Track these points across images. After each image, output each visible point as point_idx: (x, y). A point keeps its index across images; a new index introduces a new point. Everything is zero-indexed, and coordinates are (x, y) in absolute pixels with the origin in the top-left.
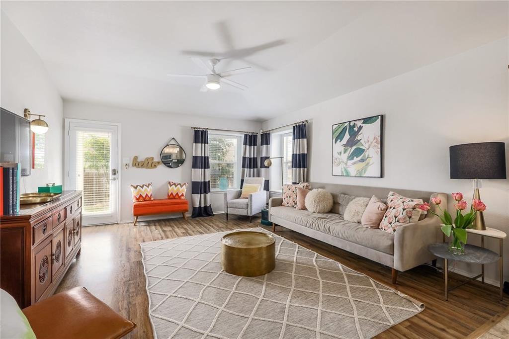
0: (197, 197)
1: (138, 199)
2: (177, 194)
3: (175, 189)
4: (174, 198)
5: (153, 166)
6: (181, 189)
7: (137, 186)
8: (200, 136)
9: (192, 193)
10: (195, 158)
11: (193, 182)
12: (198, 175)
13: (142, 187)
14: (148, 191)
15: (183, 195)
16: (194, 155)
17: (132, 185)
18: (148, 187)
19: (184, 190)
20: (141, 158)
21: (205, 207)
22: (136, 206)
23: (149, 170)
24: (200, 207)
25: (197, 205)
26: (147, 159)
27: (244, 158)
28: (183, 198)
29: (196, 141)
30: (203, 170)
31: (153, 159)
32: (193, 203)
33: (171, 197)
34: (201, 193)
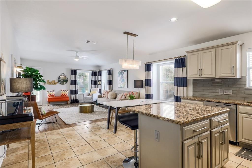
0: (72, 96)
1: (49, 96)
2: (65, 94)
3: (64, 92)
4: (63, 96)
5: (55, 84)
6: (66, 93)
7: (49, 91)
8: (74, 72)
9: (71, 94)
10: (72, 81)
11: (71, 90)
12: (73, 87)
13: (51, 92)
14: (53, 93)
15: (67, 95)
16: (71, 80)
17: (47, 91)
18: (53, 92)
19: (67, 93)
20: (50, 81)
21: (76, 100)
22: (49, 99)
23: (53, 85)
24: (74, 100)
25: (73, 99)
26: (53, 81)
27: (92, 81)
28: (67, 96)
29: (72, 74)
30: (75, 85)
31: (55, 81)
32: (71, 98)
33: (62, 95)
34: (74, 94)
